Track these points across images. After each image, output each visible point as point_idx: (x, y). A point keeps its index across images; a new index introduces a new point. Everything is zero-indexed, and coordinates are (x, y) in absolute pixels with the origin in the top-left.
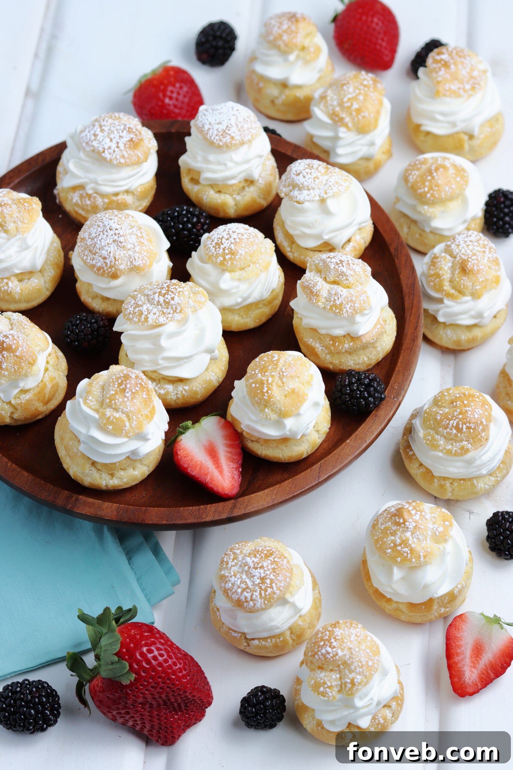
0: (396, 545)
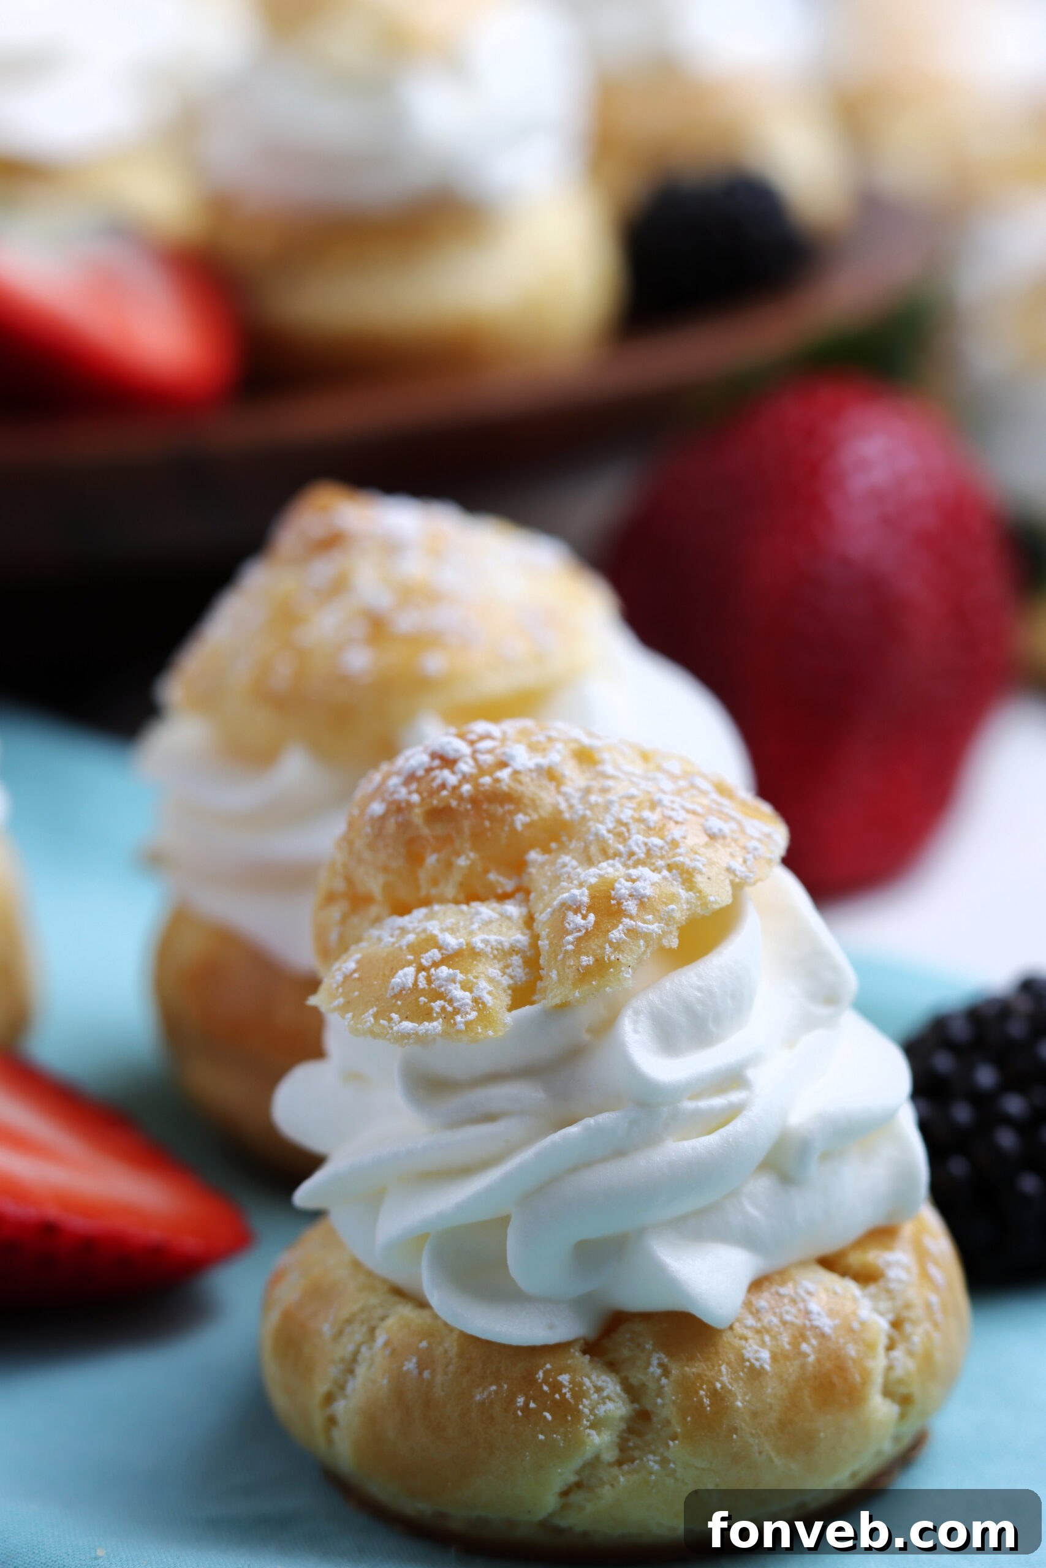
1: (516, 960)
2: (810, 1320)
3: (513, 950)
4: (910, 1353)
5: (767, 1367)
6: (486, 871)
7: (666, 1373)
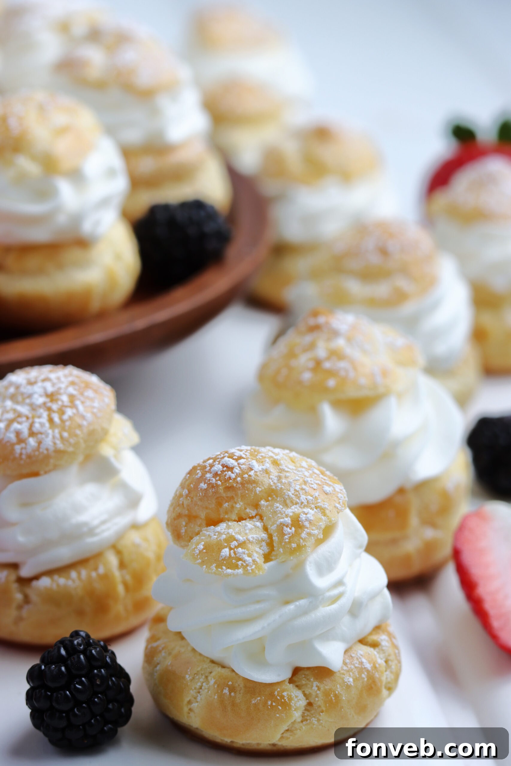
0: (318, 363)
1: (264, 544)
2: (364, 665)
3: (263, 540)
4: (391, 672)
5: (352, 684)
6: (246, 509)
7: (319, 689)
